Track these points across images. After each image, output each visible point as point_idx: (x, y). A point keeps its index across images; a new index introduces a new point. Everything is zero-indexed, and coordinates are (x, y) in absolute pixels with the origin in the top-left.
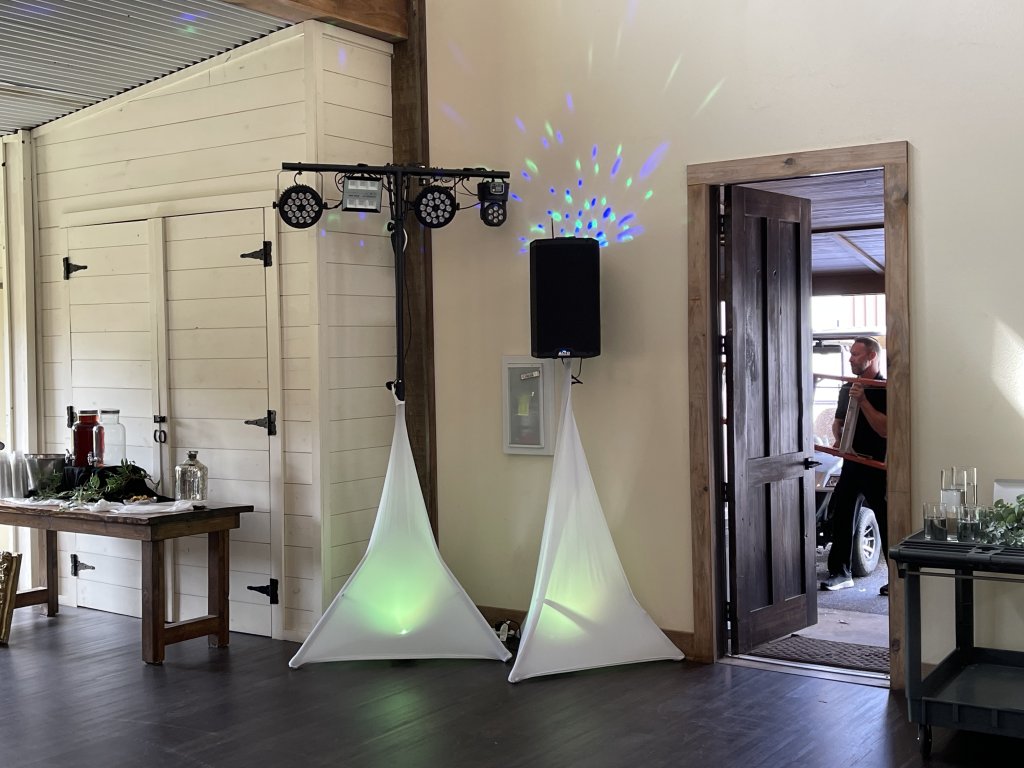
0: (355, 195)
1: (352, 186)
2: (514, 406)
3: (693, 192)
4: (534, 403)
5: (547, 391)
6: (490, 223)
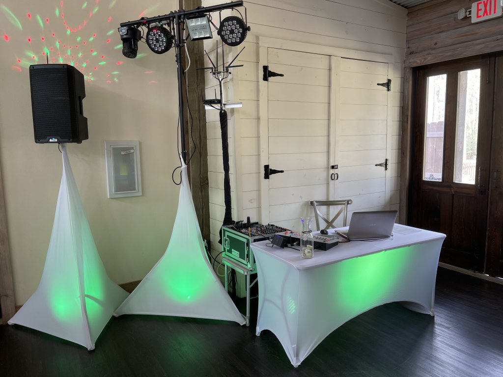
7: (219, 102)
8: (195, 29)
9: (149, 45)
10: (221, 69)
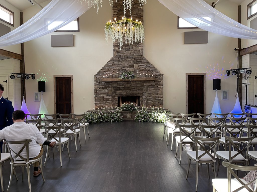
0: (18, 76)
1: (18, 75)
2: (35, 97)
3: (54, 77)
4: (38, 97)
5: (39, 95)
6: (33, 79)
7: (246, 83)
8: (241, 71)
9: (232, 74)
10: (246, 78)
